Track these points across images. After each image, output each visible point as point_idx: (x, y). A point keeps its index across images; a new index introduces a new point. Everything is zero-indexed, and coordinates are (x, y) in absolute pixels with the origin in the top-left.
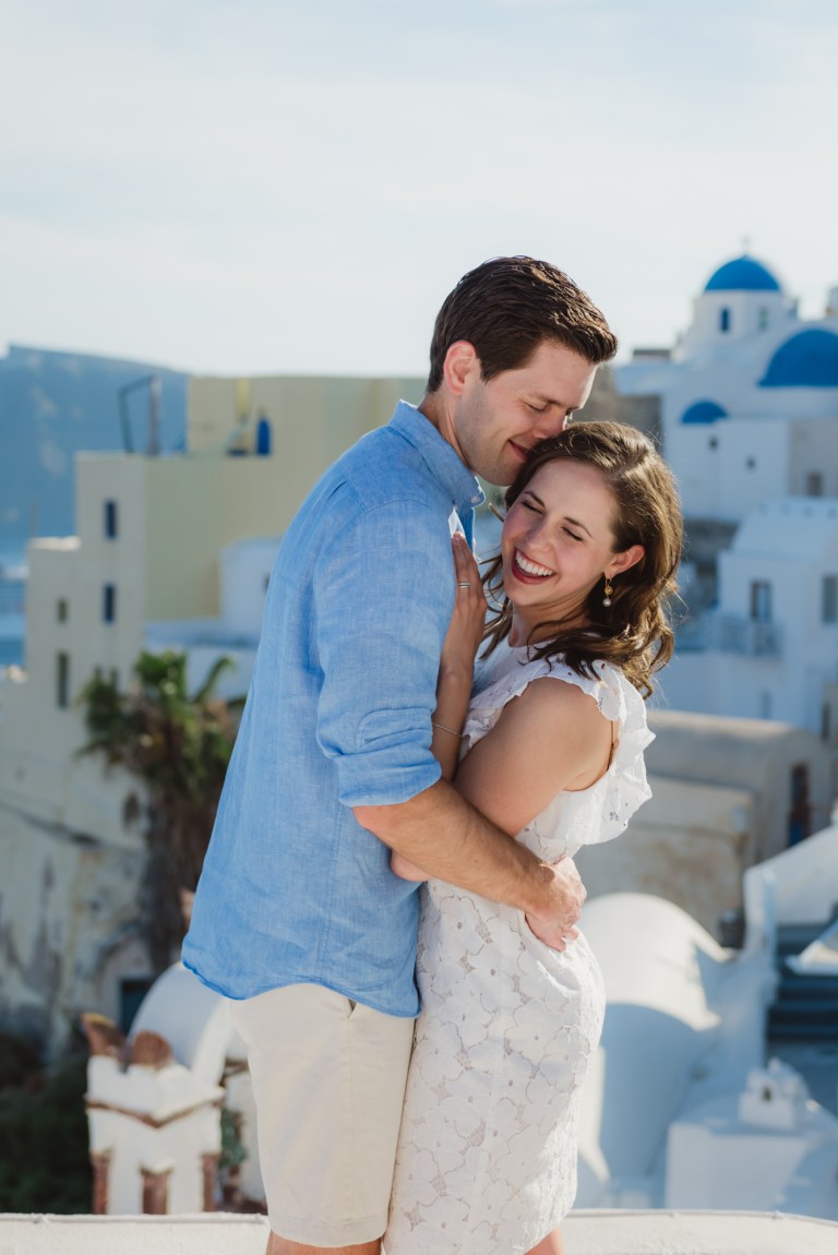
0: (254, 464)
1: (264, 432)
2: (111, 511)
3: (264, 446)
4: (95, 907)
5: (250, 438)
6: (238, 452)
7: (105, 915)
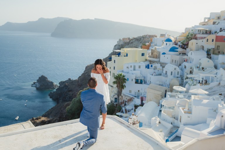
0: (126, 57)
1: (127, 54)
2: (115, 61)
3: (127, 56)
4: (113, 92)
5: (126, 55)
6: (125, 56)
7: (114, 93)
